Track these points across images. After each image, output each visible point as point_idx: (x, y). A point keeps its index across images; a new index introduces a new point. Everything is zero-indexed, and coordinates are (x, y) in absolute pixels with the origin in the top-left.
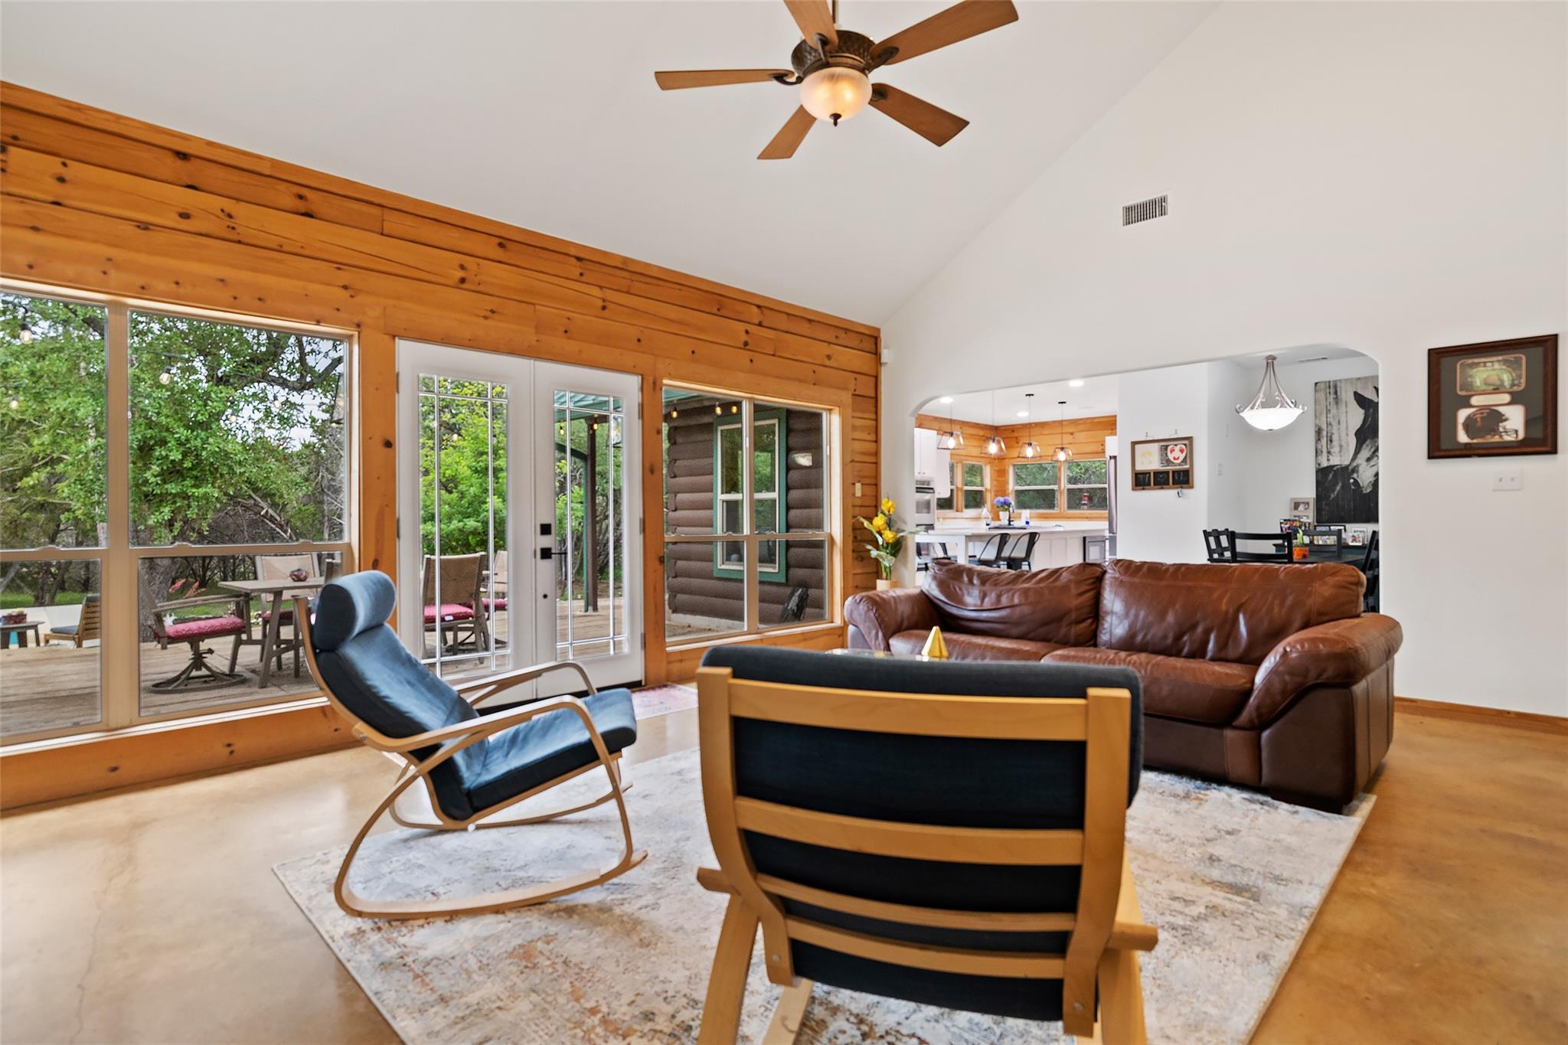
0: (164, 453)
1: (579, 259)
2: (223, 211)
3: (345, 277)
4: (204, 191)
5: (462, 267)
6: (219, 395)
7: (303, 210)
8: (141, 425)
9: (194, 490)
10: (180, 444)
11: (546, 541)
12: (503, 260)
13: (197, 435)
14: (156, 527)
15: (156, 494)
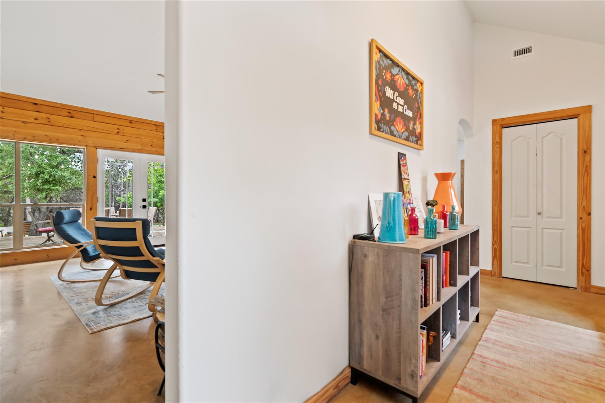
0: (43, 176)
1: (155, 125)
2: (47, 117)
3: (82, 133)
4: (42, 113)
5: (118, 129)
6: (61, 157)
7: (70, 116)
8: (36, 167)
9: (53, 188)
10: (48, 173)
11: (144, 203)
12: (131, 126)
13: (54, 170)
14: (41, 199)
15: (41, 189)
